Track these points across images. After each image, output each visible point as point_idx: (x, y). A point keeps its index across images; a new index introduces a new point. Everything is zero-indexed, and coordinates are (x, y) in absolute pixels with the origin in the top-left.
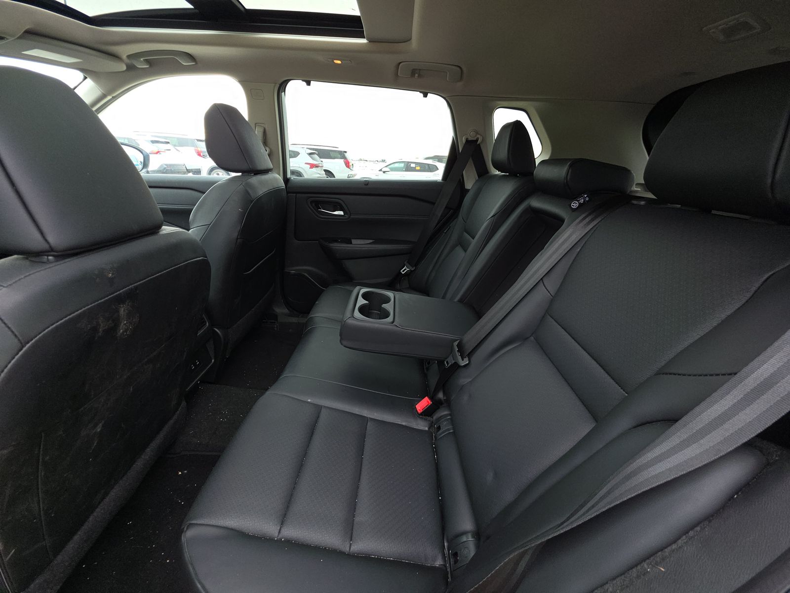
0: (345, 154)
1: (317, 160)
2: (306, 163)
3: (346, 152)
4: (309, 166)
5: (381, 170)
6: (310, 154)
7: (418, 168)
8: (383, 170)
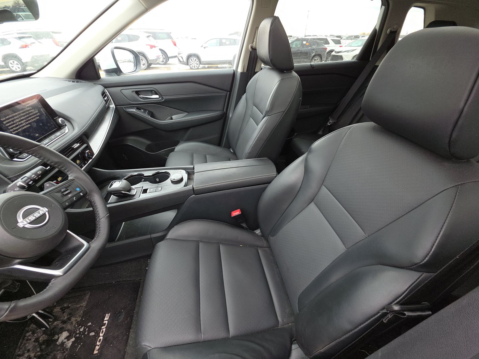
0: (171, 34)
1: (153, 42)
2: (147, 45)
3: (171, 33)
4: (149, 47)
5: (202, 46)
6: (148, 37)
7: (228, 43)
8: (204, 46)
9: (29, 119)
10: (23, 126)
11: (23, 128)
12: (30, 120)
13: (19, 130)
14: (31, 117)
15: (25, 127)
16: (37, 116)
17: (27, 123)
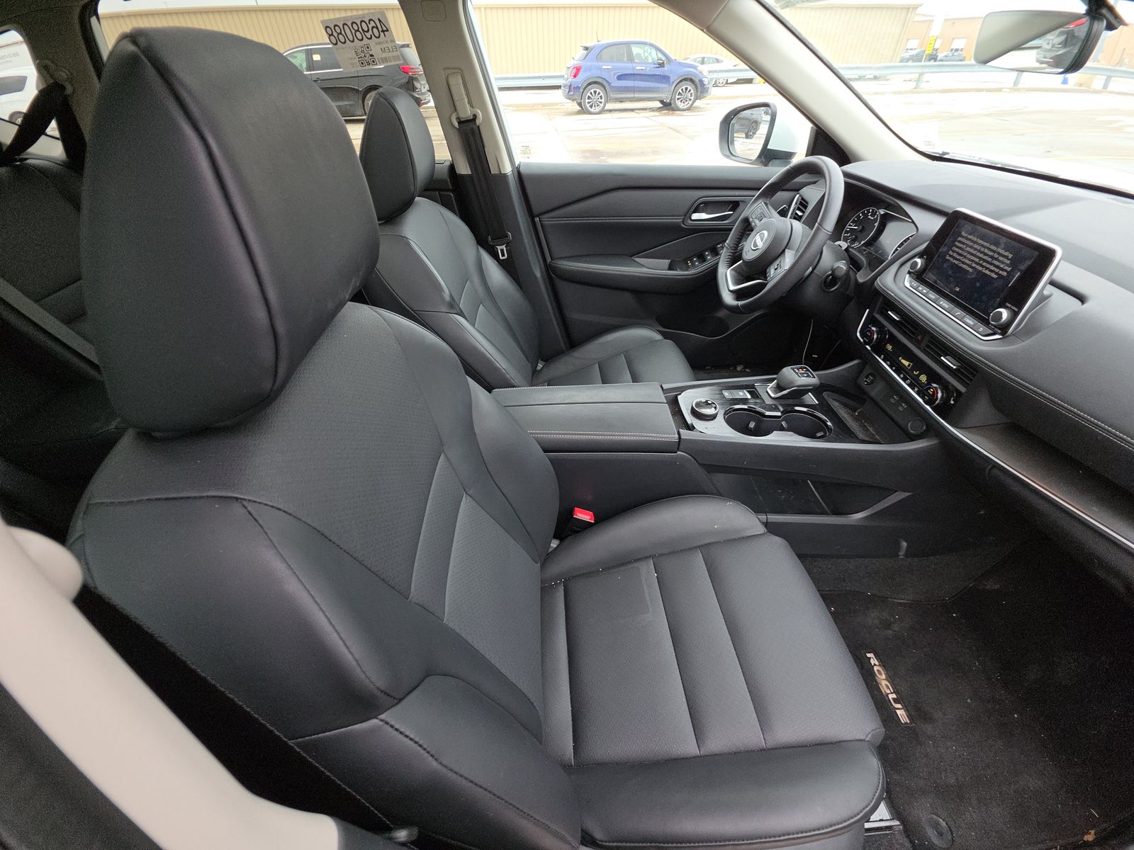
9: (984, 264)
10: (963, 263)
11: (961, 265)
12: (983, 267)
13: (954, 261)
14: (988, 266)
15: (964, 266)
16: (996, 273)
17: (974, 265)
